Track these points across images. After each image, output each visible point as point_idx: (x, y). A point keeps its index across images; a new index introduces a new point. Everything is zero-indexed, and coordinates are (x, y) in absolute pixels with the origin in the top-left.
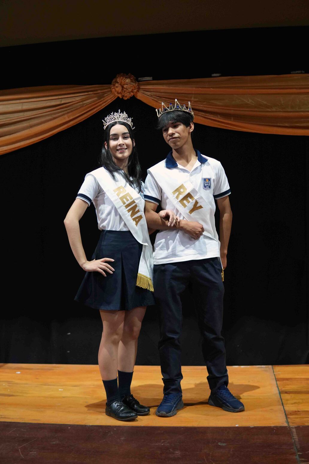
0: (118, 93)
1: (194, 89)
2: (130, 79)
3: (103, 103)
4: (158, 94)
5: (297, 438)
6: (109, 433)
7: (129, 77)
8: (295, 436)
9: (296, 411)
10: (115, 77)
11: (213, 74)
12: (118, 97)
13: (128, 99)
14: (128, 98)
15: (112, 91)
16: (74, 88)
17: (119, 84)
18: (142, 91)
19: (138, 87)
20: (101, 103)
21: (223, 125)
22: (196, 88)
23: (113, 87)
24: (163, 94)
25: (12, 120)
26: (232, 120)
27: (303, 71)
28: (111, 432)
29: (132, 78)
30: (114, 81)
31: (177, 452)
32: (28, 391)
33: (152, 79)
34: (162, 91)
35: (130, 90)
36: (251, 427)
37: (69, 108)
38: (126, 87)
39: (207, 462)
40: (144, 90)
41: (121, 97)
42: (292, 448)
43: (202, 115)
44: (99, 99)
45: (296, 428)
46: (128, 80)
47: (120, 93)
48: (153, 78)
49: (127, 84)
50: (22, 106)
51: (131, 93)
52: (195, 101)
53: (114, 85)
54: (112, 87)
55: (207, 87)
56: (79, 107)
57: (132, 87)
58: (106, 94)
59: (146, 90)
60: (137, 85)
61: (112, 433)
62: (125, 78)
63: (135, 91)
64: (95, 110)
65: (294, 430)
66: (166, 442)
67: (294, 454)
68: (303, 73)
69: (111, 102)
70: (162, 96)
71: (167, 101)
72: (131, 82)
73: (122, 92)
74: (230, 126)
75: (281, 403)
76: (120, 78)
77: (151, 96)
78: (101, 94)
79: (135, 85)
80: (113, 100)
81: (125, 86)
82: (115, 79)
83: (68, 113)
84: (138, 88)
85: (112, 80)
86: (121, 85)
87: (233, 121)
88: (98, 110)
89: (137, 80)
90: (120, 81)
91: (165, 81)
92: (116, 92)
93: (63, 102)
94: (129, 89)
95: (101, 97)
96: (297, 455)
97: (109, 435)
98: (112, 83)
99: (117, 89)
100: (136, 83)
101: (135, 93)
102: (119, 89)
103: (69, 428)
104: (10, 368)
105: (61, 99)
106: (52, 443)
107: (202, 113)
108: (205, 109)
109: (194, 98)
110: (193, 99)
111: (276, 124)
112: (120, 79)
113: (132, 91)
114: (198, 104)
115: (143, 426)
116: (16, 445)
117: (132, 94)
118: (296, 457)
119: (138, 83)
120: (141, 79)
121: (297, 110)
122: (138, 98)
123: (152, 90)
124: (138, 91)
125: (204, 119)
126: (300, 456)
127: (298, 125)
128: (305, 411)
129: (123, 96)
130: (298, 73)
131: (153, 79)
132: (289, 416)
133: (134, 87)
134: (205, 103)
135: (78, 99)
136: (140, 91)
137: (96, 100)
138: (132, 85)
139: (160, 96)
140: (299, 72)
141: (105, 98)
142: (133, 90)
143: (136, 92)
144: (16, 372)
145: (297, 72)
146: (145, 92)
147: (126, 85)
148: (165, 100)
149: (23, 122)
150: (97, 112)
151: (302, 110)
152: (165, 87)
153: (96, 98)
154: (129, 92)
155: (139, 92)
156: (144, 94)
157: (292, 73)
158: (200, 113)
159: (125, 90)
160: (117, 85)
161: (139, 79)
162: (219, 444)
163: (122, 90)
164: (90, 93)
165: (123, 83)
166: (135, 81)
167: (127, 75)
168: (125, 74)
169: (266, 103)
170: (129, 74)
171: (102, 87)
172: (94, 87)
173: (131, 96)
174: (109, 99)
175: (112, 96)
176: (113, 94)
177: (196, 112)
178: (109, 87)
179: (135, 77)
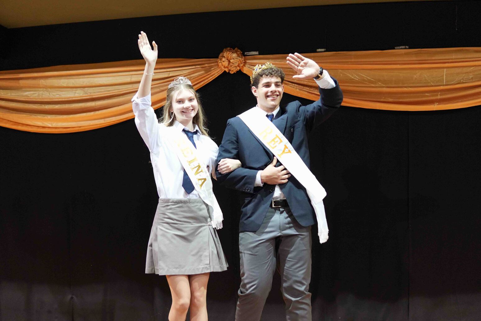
0: (225, 67)
2: (237, 54)
3: (209, 77)
7: (236, 52)
10: (222, 51)
11: (318, 49)
12: (225, 71)
13: (234, 73)
15: (219, 65)
16: (182, 62)
17: (226, 58)
18: (248, 66)
19: (244, 61)
20: (208, 76)
23: (220, 61)
25: (122, 91)
27: (407, 46)
29: (238, 53)
30: (221, 55)
33: (258, 54)
35: (237, 65)
40: (250, 64)
41: (227, 71)
43: (307, 91)
44: (206, 73)
46: (234, 55)
47: (227, 67)
48: (259, 53)
49: (233, 59)
50: (131, 78)
51: (237, 67)
53: (221, 59)
54: (219, 61)
57: (238, 61)
59: (253, 64)
60: (243, 60)
62: (231, 53)
63: (242, 65)
64: (203, 83)
68: (407, 49)
69: (218, 75)
72: (237, 56)
73: (229, 66)
76: (227, 52)
78: (207, 67)
79: (242, 59)
80: (220, 74)
81: (231, 61)
82: (222, 53)
84: (244, 62)
85: (219, 54)
86: (227, 59)
88: (205, 83)
90: (227, 55)
91: (271, 56)
92: (223, 66)
93: (171, 75)
94: (235, 64)
95: (208, 70)
98: (219, 57)
99: (224, 63)
102: (226, 63)
105: (169, 73)
107: (307, 88)
108: (310, 84)
111: (379, 100)
112: (226, 54)
113: (239, 66)
117: (239, 68)
119: (244, 58)
120: (247, 54)
121: (401, 85)
122: (245, 72)
124: (244, 65)
125: (308, 94)
127: (401, 100)
129: (230, 70)
130: (401, 49)
133: (241, 62)
135: (185, 72)
136: (246, 65)
137: (203, 73)
140: (403, 47)
141: (213, 71)
142: (239, 64)
143: (242, 67)
145: (401, 47)
146: (251, 66)
147: (233, 60)
150: (204, 85)
151: (406, 85)
153: (203, 72)
155: (245, 66)
156: (250, 68)
157: (396, 48)
158: (305, 88)
159: (231, 64)
160: (224, 59)
161: (246, 53)
163: (229, 64)
164: (197, 66)
165: (230, 58)
166: (242, 56)
167: (234, 49)
168: (232, 49)
169: (370, 79)
170: (236, 49)
171: (210, 60)
172: (202, 61)
173: (238, 70)
174: (216, 73)
175: (219, 70)
176: (219, 68)
177: (300, 86)
178: (216, 61)
179: (241, 51)
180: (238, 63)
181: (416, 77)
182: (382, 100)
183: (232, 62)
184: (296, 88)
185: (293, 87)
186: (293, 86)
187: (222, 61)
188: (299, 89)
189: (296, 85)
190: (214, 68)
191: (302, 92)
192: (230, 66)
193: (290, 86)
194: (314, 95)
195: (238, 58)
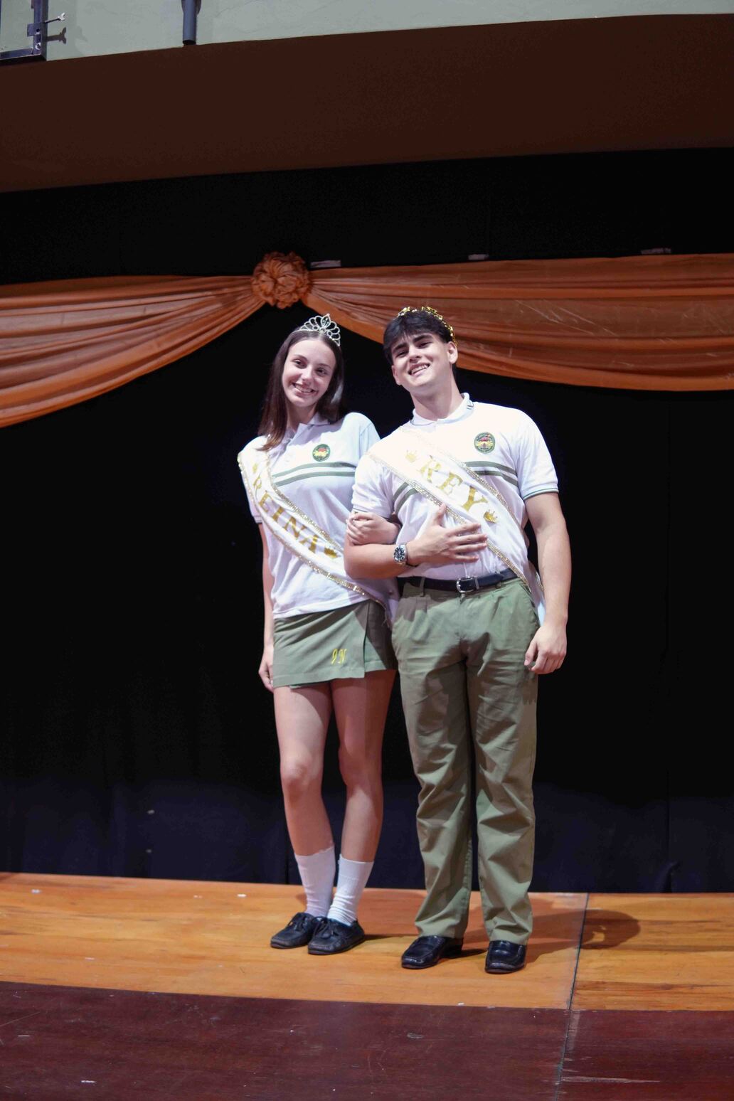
0: (266, 295)
2: (293, 265)
3: (233, 316)
4: (350, 296)
5: (576, 1031)
7: (291, 261)
8: (574, 1028)
9: (598, 983)
10: (260, 260)
11: (472, 254)
12: (267, 304)
13: (287, 307)
14: (287, 305)
15: (254, 289)
16: (175, 283)
17: (269, 274)
18: (319, 292)
19: (308, 282)
20: (229, 315)
22: (434, 284)
23: (255, 282)
24: (362, 297)
25: (45, 348)
26: (510, 356)
27: (669, 248)
28: (196, 1006)
29: (295, 263)
30: (258, 268)
31: (316, 1047)
32: (46, 926)
33: (339, 265)
34: (361, 290)
35: (291, 289)
36: (489, 1007)
37: (161, 325)
38: (283, 281)
39: (369, 1066)
40: (323, 288)
41: (272, 303)
42: (558, 1050)
44: (225, 307)
45: (582, 1013)
46: (287, 268)
47: (271, 294)
48: (342, 263)
49: (284, 276)
50: (62, 318)
51: (294, 294)
53: (258, 277)
54: (253, 281)
55: (457, 282)
56: (183, 323)
57: (295, 281)
58: (241, 295)
59: (328, 288)
60: (306, 277)
61: (196, 1008)
62: (280, 263)
63: (303, 290)
65: (577, 1017)
67: (556, 1060)
68: (668, 254)
69: (253, 312)
70: (359, 302)
72: (294, 270)
73: (275, 292)
74: (504, 369)
75: (575, 965)
76: (270, 261)
77: (337, 301)
78: (228, 295)
79: (304, 277)
80: (256, 309)
81: (280, 280)
82: (260, 264)
83: (158, 336)
84: (308, 284)
85: (254, 268)
86: (271, 277)
87: (512, 358)
88: (221, 331)
89: (307, 267)
90: (271, 267)
91: (369, 270)
92: (263, 292)
93: (150, 311)
94: (288, 287)
95: (229, 303)
96: (562, 1063)
97: (189, 1010)
98: (255, 273)
99: (264, 286)
100: (304, 273)
101: (303, 295)
102: (269, 286)
103: (112, 996)
104: (21, 883)
105: (144, 306)
106: (67, 1021)
111: (604, 366)
112: (269, 265)
113: (296, 291)
117: (296, 297)
118: (555, 1066)
119: (309, 274)
120: (316, 265)
121: (653, 334)
122: (310, 305)
123: (338, 289)
124: (309, 290)
126: (566, 1065)
127: (652, 367)
128: (617, 983)
129: (278, 301)
130: (656, 254)
131: (343, 266)
132: (578, 991)
133: (301, 283)
134: (452, 318)
135: (181, 305)
136: (313, 291)
138: (295, 278)
139: (355, 301)
140: (660, 250)
141: (240, 304)
142: (297, 288)
143: (305, 293)
144: (31, 889)
145: (654, 251)
146: (325, 292)
147: (283, 278)
149: (65, 354)
151: (664, 334)
152: (366, 282)
153: (218, 305)
154: (290, 294)
155: (310, 293)
156: (321, 296)
157: (643, 252)
159: (279, 287)
160: (263, 277)
161: (313, 264)
162: (409, 1036)
163: (275, 287)
164: (205, 293)
165: (276, 273)
166: (304, 270)
167: (286, 255)
168: (282, 254)
169: (585, 320)
170: (291, 254)
171: (233, 280)
172: (216, 281)
174: (248, 307)
175: (253, 301)
176: (255, 296)
178: (248, 280)
179: (304, 260)
180: (294, 286)
181: (686, 316)
182: (611, 366)
183: (282, 283)
190: (242, 297)
192: (277, 292)
195: (295, 274)
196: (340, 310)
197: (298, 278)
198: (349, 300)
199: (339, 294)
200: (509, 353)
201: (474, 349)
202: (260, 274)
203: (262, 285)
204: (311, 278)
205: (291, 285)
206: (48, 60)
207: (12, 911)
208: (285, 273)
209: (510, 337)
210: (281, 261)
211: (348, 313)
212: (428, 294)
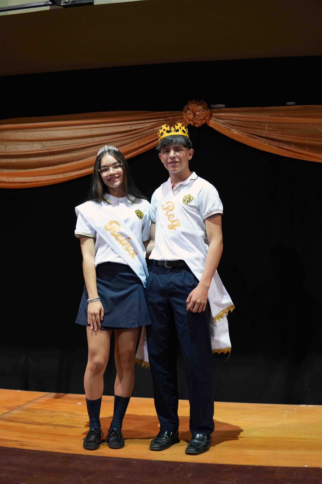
0: (190, 120)
1: (268, 117)
2: (203, 106)
4: (231, 121)
6: (176, 469)
7: (202, 104)
10: (187, 103)
11: (288, 102)
12: (190, 125)
13: (200, 126)
14: (200, 125)
15: (184, 118)
17: (191, 110)
18: (215, 119)
19: (210, 114)
21: (297, 155)
22: (269, 116)
23: (184, 114)
25: (81, 145)
28: (178, 468)
29: (204, 105)
30: (186, 107)
33: (225, 107)
34: (235, 119)
35: (202, 117)
36: (320, 467)
37: (139, 134)
38: (199, 114)
40: (216, 117)
41: (192, 125)
43: (276, 145)
46: (200, 107)
47: (192, 120)
48: (225, 106)
49: (199, 111)
50: (91, 131)
51: (203, 120)
52: (270, 130)
53: (186, 112)
54: (183, 114)
55: (281, 115)
56: (150, 133)
58: (177, 120)
59: (219, 117)
60: (209, 112)
61: (178, 469)
63: (208, 118)
66: (234, 481)
70: (235, 124)
71: (240, 129)
73: (194, 119)
74: (304, 157)
76: (192, 104)
77: (224, 124)
78: (171, 120)
81: (197, 113)
83: (138, 139)
84: (210, 115)
85: (184, 106)
86: (193, 112)
87: (308, 151)
89: (209, 107)
90: (192, 108)
91: (238, 109)
92: (188, 119)
93: (133, 128)
97: (175, 471)
98: (184, 110)
99: (189, 116)
100: (208, 110)
101: (207, 120)
102: (191, 116)
103: (135, 462)
104: (71, 399)
105: (131, 125)
106: (117, 477)
107: (276, 142)
108: (279, 138)
109: (268, 126)
110: (266, 127)
112: (192, 106)
113: (204, 119)
114: (272, 133)
115: (209, 463)
116: (81, 477)
117: (204, 121)
119: (210, 111)
120: (213, 106)
122: (210, 125)
123: (224, 118)
124: (210, 118)
125: (277, 148)
129: (195, 123)
131: (226, 107)
133: (207, 114)
134: (279, 132)
135: (148, 125)
136: (212, 118)
138: (204, 113)
139: (233, 124)
142: (205, 117)
144: (77, 403)
146: (217, 119)
147: (198, 112)
148: (237, 128)
149: (91, 148)
152: (238, 115)
155: (211, 119)
156: (216, 121)
158: (274, 142)
159: (196, 117)
160: (189, 112)
161: (212, 106)
163: (194, 117)
164: (160, 119)
165: (195, 110)
166: (208, 109)
167: (199, 102)
168: (197, 101)
170: (201, 101)
171: (173, 113)
172: (166, 114)
173: (203, 123)
176: (184, 121)
177: (269, 141)
178: (181, 113)
179: (207, 104)
180: (204, 116)
183: (198, 115)
184: (265, 143)
185: (262, 142)
186: (261, 140)
187: (187, 114)
188: (268, 144)
189: (264, 139)
191: (271, 146)
193: (258, 140)
194: (283, 150)
195: (204, 110)
196: (225, 128)
197: (205, 112)
198: (229, 123)
199: (224, 120)
200: (306, 149)
201: (290, 147)
202: (187, 111)
203: (188, 115)
204: (211, 113)
205: (202, 115)
206: (94, 4)
207: (70, 414)
208: (199, 110)
209: (307, 142)
210: (198, 104)
211: (229, 129)
212: (267, 121)
